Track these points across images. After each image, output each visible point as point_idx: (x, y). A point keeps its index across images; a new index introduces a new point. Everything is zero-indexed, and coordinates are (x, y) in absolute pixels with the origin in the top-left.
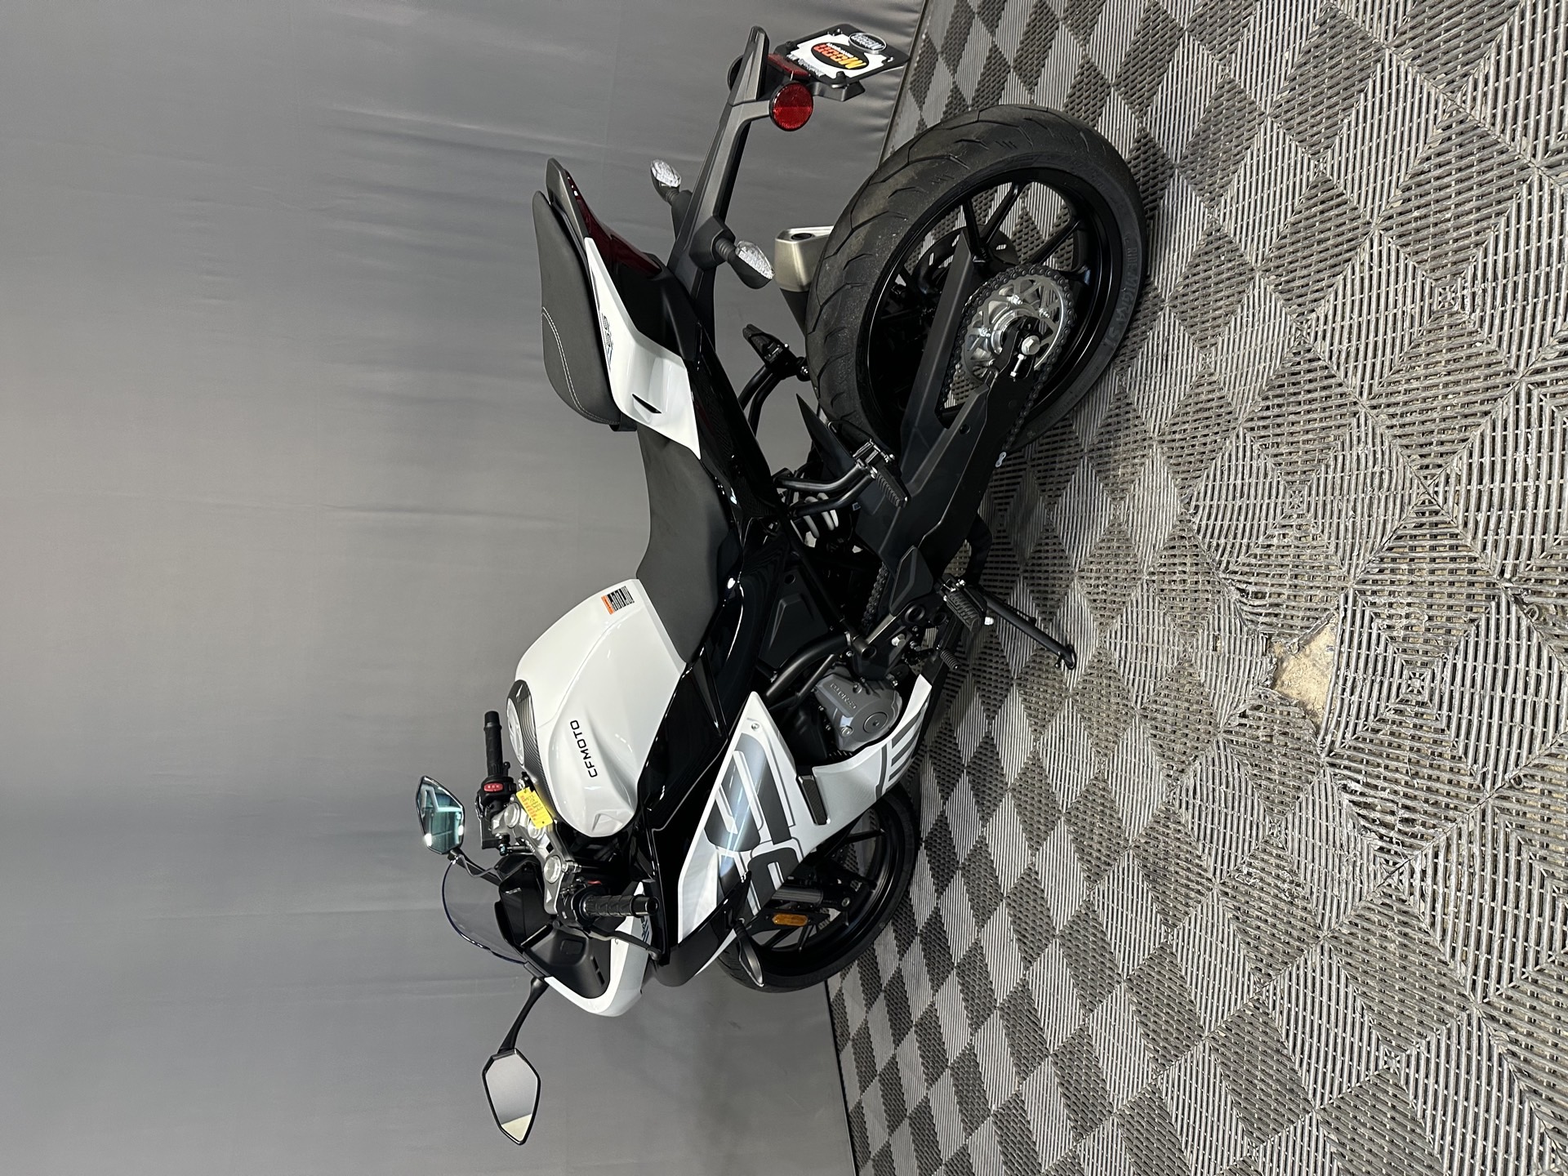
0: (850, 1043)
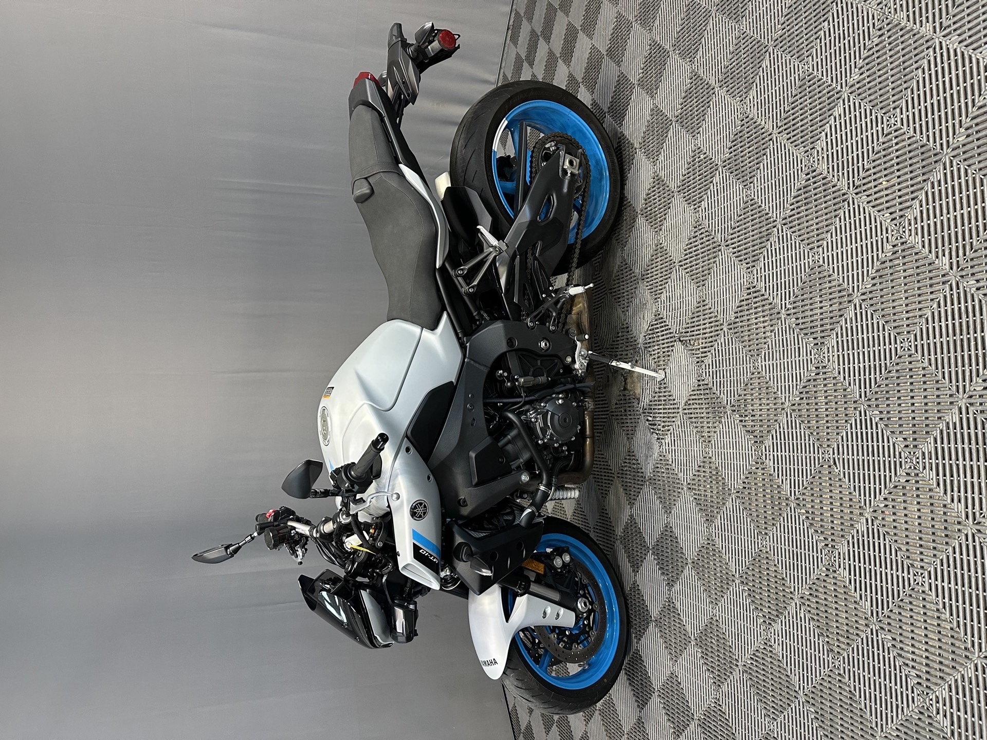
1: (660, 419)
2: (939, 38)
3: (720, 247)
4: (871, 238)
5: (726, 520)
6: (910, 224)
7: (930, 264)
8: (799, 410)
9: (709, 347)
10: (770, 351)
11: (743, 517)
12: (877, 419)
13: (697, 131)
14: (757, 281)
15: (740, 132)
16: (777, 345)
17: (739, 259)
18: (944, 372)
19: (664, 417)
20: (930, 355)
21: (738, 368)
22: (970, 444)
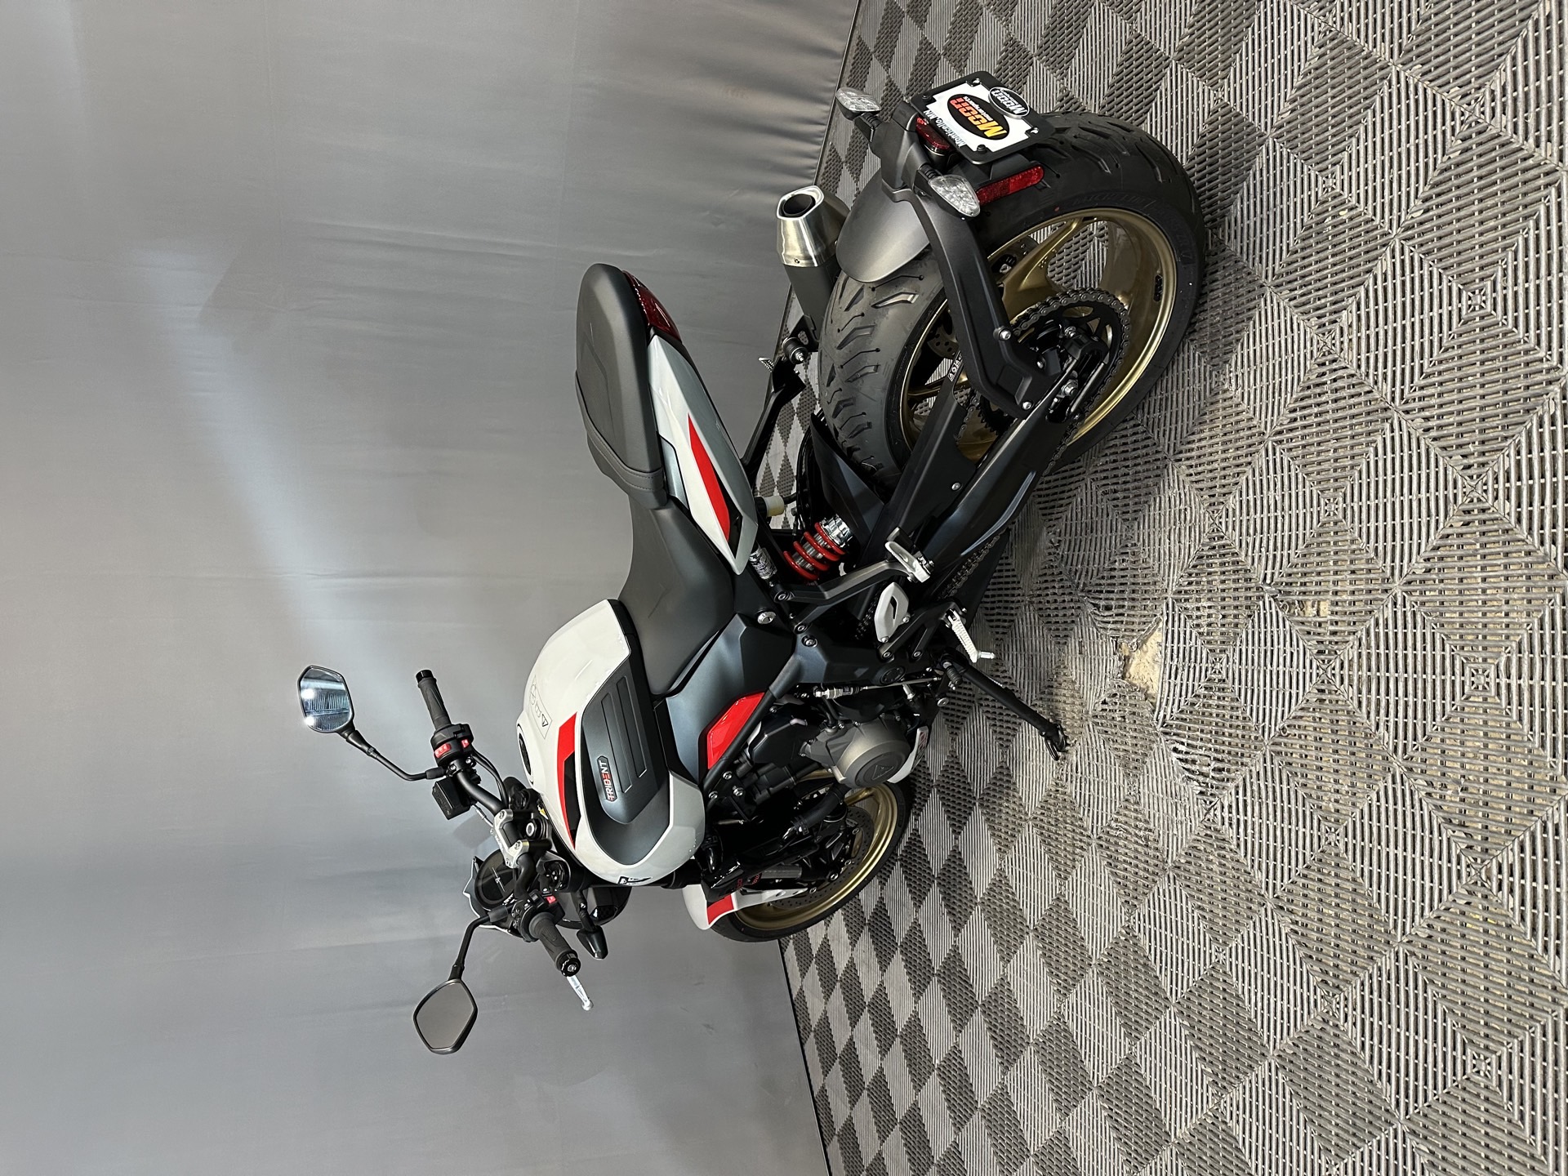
1: (1207, 753)
3: (1388, 414)
5: (1376, 994)
9: (1349, 624)
10: (1526, 656)
11: (1425, 999)
13: (1331, 159)
14: (1496, 498)
15: (1458, 165)
16: (1548, 648)
17: (1443, 443)
19: (1218, 751)
21: (1430, 680)
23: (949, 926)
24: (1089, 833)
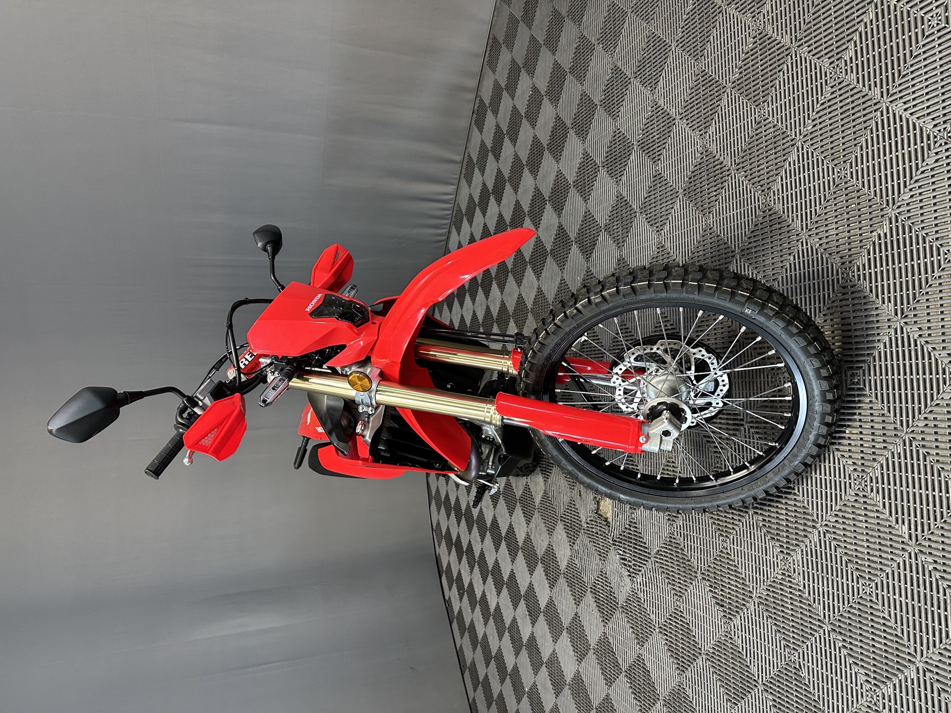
0: (467, 670)
1: (630, 556)
2: (900, 323)
4: (835, 477)
6: (872, 482)
7: (890, 526)
8: (766, 604)
10: (739, 537)
11: (713, 679)
12: (840, 645)
16: (745, 536)
18: (903, 629)
19: (634, 556)
20: (889, 608)
22: (927, 704)
23: (530, 621)
24: (586, 585)
